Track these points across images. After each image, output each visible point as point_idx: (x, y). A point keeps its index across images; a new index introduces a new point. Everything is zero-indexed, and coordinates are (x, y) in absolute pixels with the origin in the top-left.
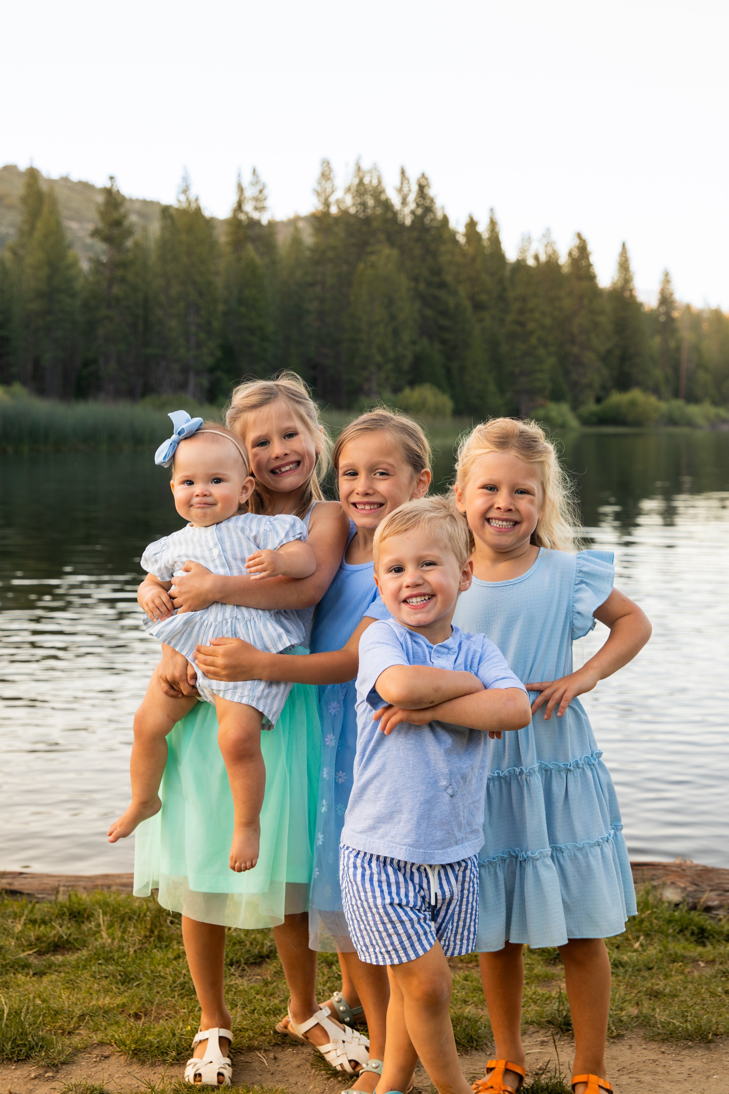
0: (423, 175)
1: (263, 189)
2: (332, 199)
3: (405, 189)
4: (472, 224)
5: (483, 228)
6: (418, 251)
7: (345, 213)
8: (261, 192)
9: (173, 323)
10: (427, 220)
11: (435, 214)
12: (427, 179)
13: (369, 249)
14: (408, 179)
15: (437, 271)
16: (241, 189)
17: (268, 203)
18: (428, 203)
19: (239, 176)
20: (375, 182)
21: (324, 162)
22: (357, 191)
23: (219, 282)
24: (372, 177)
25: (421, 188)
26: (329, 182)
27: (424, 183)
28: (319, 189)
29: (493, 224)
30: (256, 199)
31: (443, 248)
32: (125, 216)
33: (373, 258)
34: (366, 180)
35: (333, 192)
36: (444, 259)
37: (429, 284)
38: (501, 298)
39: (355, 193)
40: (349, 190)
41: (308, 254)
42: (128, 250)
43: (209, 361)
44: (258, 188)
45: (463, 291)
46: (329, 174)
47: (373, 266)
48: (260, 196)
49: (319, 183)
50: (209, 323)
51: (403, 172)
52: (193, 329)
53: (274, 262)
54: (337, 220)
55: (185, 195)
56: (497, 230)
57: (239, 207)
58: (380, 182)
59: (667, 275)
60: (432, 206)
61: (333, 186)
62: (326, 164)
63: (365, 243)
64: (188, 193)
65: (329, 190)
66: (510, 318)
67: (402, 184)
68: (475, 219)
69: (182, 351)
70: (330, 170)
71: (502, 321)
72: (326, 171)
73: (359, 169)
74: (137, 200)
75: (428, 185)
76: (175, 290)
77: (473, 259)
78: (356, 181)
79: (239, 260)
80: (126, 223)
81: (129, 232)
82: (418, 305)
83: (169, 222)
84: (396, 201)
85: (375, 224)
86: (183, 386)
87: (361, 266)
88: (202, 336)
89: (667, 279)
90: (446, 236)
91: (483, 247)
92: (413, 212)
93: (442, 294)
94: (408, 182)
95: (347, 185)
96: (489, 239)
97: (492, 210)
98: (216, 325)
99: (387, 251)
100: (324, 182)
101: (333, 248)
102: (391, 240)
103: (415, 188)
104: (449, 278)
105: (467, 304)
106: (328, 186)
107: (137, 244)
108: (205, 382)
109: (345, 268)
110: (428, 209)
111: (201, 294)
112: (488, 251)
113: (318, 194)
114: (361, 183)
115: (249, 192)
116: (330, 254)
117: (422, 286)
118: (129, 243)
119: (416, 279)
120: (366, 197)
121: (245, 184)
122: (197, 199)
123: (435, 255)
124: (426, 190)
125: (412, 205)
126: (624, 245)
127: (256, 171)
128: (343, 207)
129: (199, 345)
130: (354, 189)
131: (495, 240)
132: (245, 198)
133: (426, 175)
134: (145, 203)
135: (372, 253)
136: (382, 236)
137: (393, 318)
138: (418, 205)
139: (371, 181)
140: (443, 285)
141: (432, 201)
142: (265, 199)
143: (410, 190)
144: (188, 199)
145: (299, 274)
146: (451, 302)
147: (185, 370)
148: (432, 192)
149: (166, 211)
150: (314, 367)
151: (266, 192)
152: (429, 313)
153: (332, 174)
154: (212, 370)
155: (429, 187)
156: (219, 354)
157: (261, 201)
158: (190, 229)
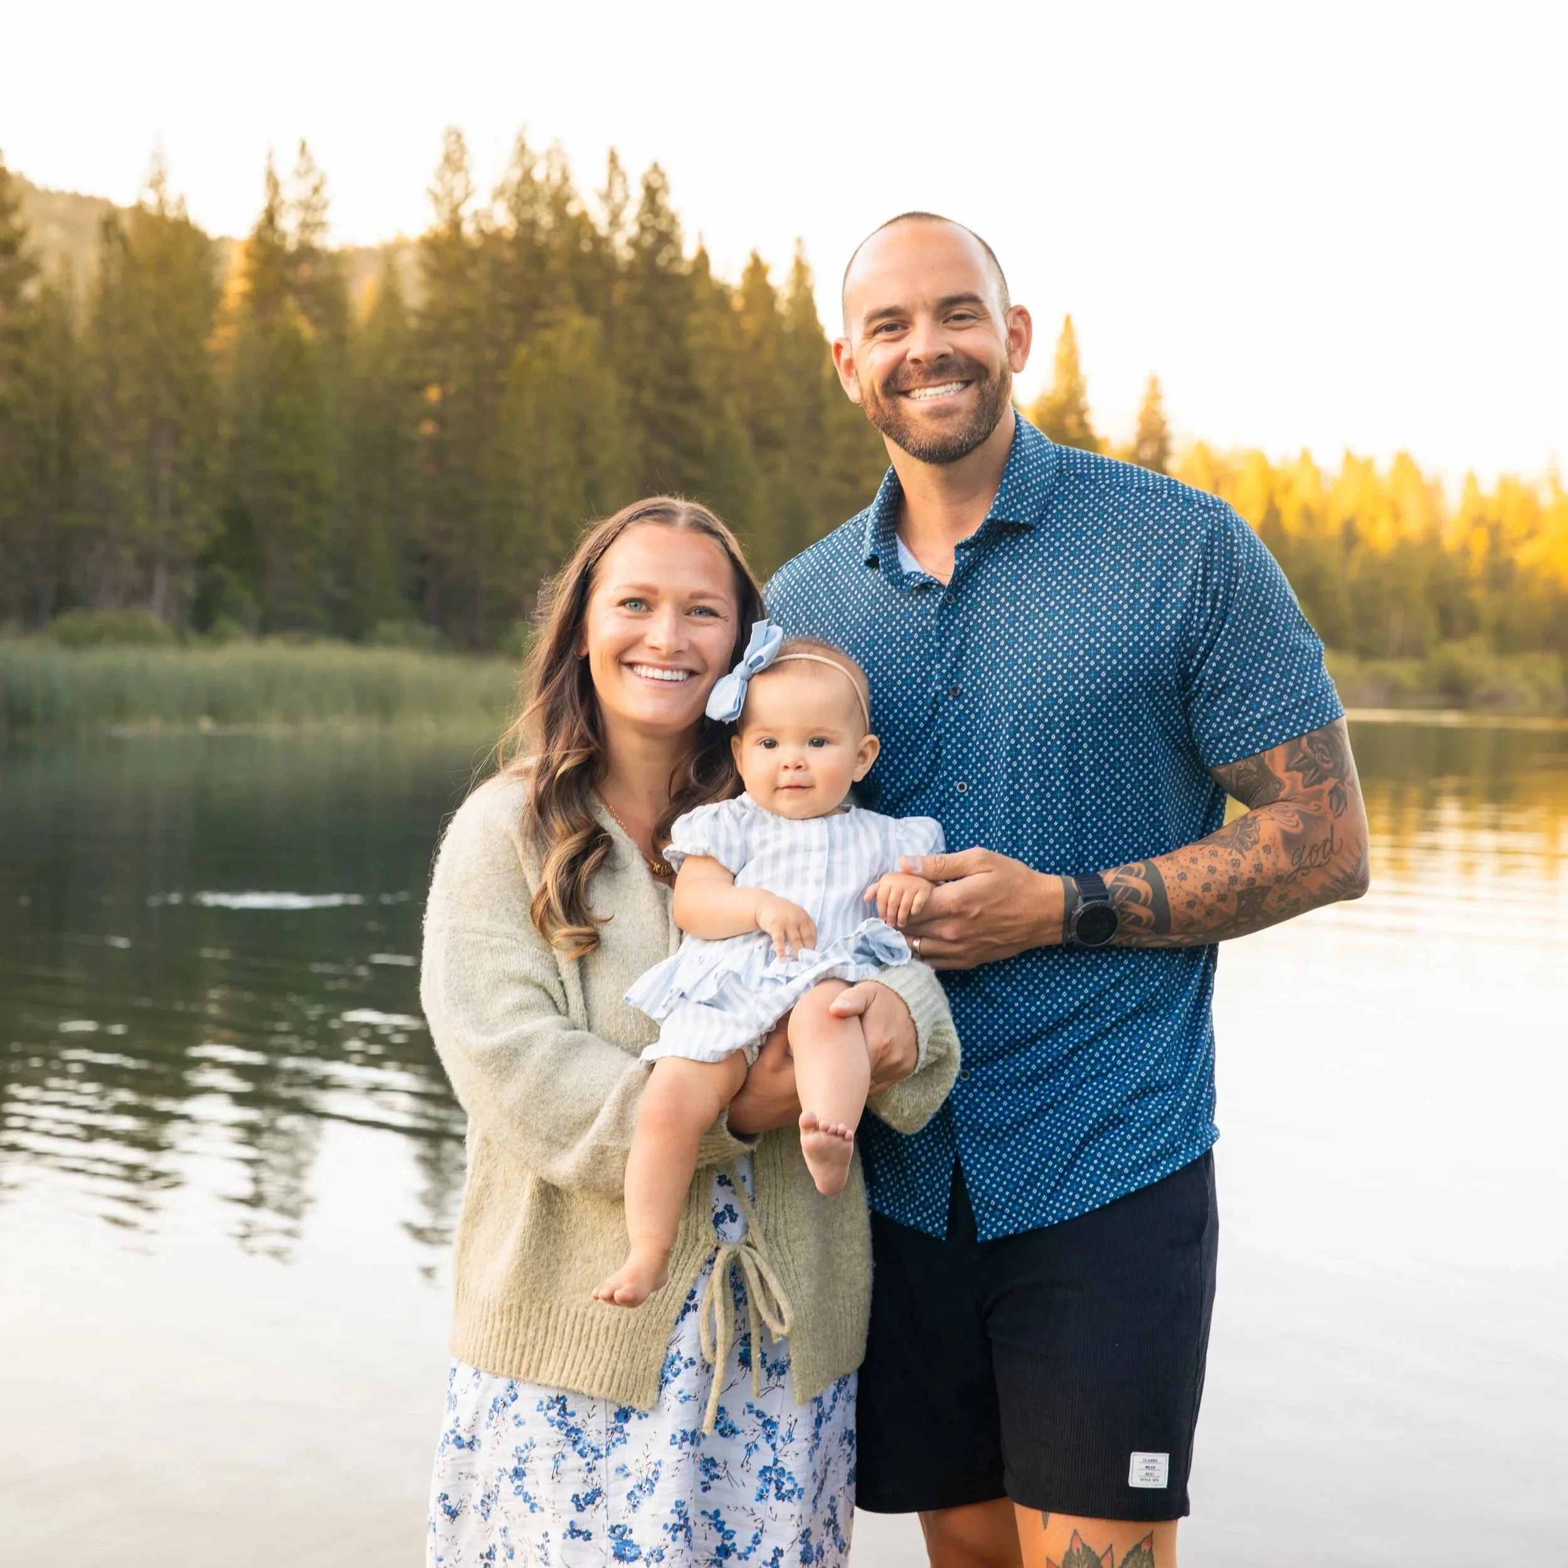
0: (655, 167)
1: (322, 183)
2: (466, 211)
3: (618, 195)
4: (757, 269)
5: (780, 279)
6: (641, 324)
7: (493, 238)
8: (316, 190)
9: (123, 461)
10: (662, 260)
11: (678, 247)
12: (663, 175)
13: (540, 316)
14: (623, 175)
15: (680, 367)
16: (273, 184)
17: (328, 216)
18: (663, 225)
19: (270, 156)
20: (556, 177)
21: (449, 134)
22: (518, 195)
23: (223, 375)
24: (550, 166)
25: (651, 193)
26: (460, 175)
27: (656, 182)
28: (438, 189)
29: (801, 269)
30: (307, 206)
31: (695, 319)
32: (22, 234)
33: (548, 336)
34: (538, 175)
35: (467, 196)
36: (694, 342)
37: (664, 392)
38: (814, 422)
39: (514, 199)
40: (500, 193)
41: (413, 323)
42: (29, 305)
43: (199, 541)
44: (312, 181)
45: (732, 408)
46: (461, 159)
47: (547, 352)
48: (315, 200)
49: (440, 177)
50: (200, 463)
51: (613, 159)
52: (165, 474)
53: (340, 339)
54: (473, 256)
55: (157, 190)
56: (809, 283)
57: (270, 217)
58: (565, 178)
59: (1154, 383)
60: (672, 232)
61: (468, 183)
62: (454, 138)
63: (535, 304)
64: (161, 187)
65: (458, 193)
66: (828, 465)
67: (611, 183)
68: (766, 259)
69: (141, 521)
70: (463, 150)
71: (814, 470)
72: (454, 151)
73: (523, 149)
74: (61, 195)
75: (665, 188)
76: (128, 392)
77: (758, 344)
78: (516, 175)
79: (266, 331)
80: (26, 248)
81: (31, 269)
82: (639, 435)
83: (117, 247)
84: (600, 218)
85: (555, 265)
86: (140, 594)
87: (523, 351)
88: (185, 489)
89: (1154, 395)
90: (701, 293)
91: (781, 318)
92: (634, 244)
93: (691, 414)
94: (625, 181)
95: (498, 183)
96: (791, 302)
97: (799, 241)
98: (216, 466)
99: (576, 321)
100: (448, 175)
101: (468, 313)
102: (586, 301)
103: (637, 193)
104: (705, 381)
105: (743, 435)
106: (458, 182)
107: (47, 293)
108: (189, 586)
109: (490, 354)
110: (666, 238)
111: (183, 401)
112: (788, 327)
113: (437, 199)
114: (527, 178)
115: (292, 191)
116: (460, 325)
117: (648, 397)
118: (31, 290)
119: (635, 381)
120: (537, 207)
121: (284, 174)
122: (182, 200)
123: (677, 332)
124: (661, 199)
125: (630, 228)
126: (1068, 320)
127: (308, 147)
128: (489, 227)
129: (177, 510)
130: (511, 190)
131: (805, 304)
132: (282, 202)
133: (663, 167)
134: (78, 201)
135: (547, 325)
136: (567, 291)
137: (586, 460)
138: (643, 228)
139: (548, 177)
140: (691, 395)
141: (673, 220)
142: (324, 207)
143: (627, 197)
144: (161, 200)
145: (392, 365)
146: (710, 433)
147: (146, 561)
148: (671, 202)
149: (109, 224)
150: (423, 559)
151: (326, 191)
152: (663, 452)
153: (466, 158)
154: (204, 561)
155: (667, 192)
156: (220, 528)
157: (315, 210)
158: (163, 265)
